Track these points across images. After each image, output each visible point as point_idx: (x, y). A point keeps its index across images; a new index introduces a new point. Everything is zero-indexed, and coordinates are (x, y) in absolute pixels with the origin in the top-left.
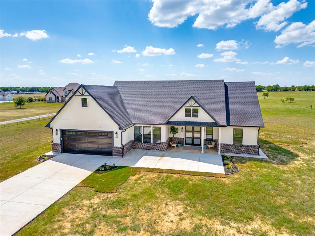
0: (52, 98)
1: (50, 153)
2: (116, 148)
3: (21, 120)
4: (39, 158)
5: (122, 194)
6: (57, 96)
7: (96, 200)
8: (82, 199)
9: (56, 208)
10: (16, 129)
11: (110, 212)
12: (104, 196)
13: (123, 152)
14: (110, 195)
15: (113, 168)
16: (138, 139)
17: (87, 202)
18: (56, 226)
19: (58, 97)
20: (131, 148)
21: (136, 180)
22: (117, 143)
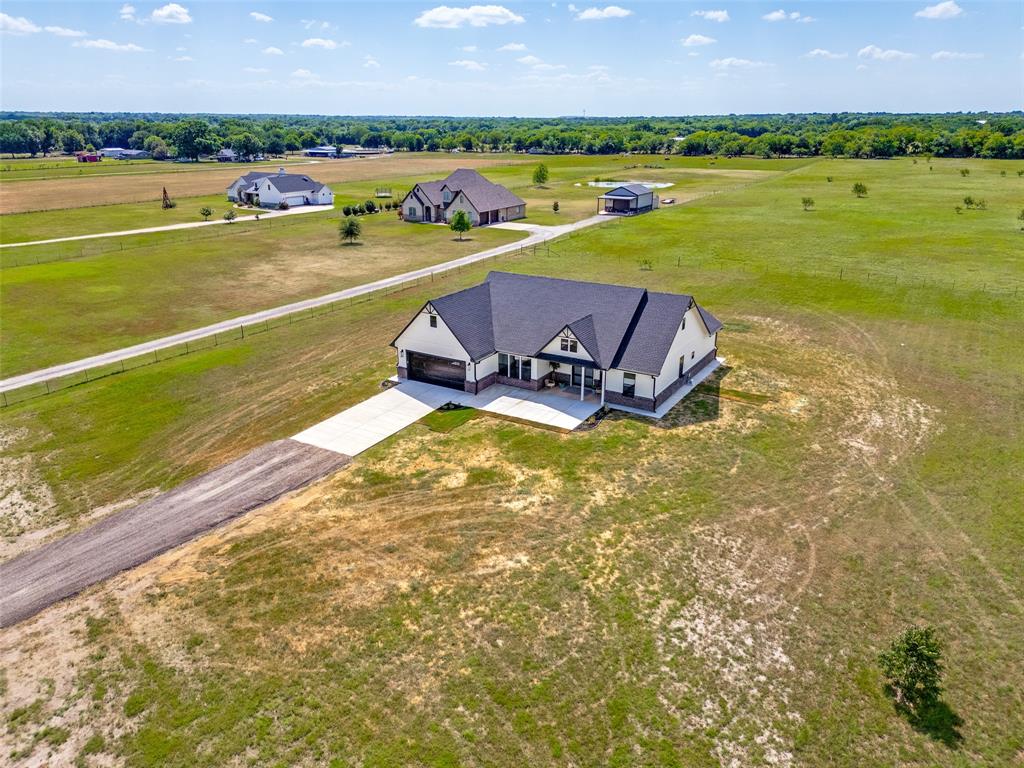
0: (415, 210)
1: (395, 378)
2: (468, 382)
3: (356, 291)
4: (383, 384)
5: (453, 435)
6: (426, 205)
7: (428, 437)
8: (417, 435)
9: (393, 439)
10: (350, 318)
11: (436, 448)
12: (436, 434)
13: (477, 388)
14: (442, 435)
15: (457, 407)
16: (503, 370)
17: (419, 438)
18: (392, 451)
19: (428, 209)
20: (494, 382)
21: (474, 424)
22: (470, 377)
